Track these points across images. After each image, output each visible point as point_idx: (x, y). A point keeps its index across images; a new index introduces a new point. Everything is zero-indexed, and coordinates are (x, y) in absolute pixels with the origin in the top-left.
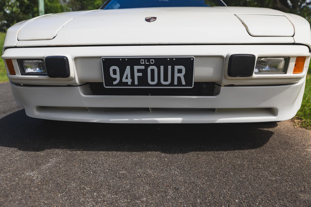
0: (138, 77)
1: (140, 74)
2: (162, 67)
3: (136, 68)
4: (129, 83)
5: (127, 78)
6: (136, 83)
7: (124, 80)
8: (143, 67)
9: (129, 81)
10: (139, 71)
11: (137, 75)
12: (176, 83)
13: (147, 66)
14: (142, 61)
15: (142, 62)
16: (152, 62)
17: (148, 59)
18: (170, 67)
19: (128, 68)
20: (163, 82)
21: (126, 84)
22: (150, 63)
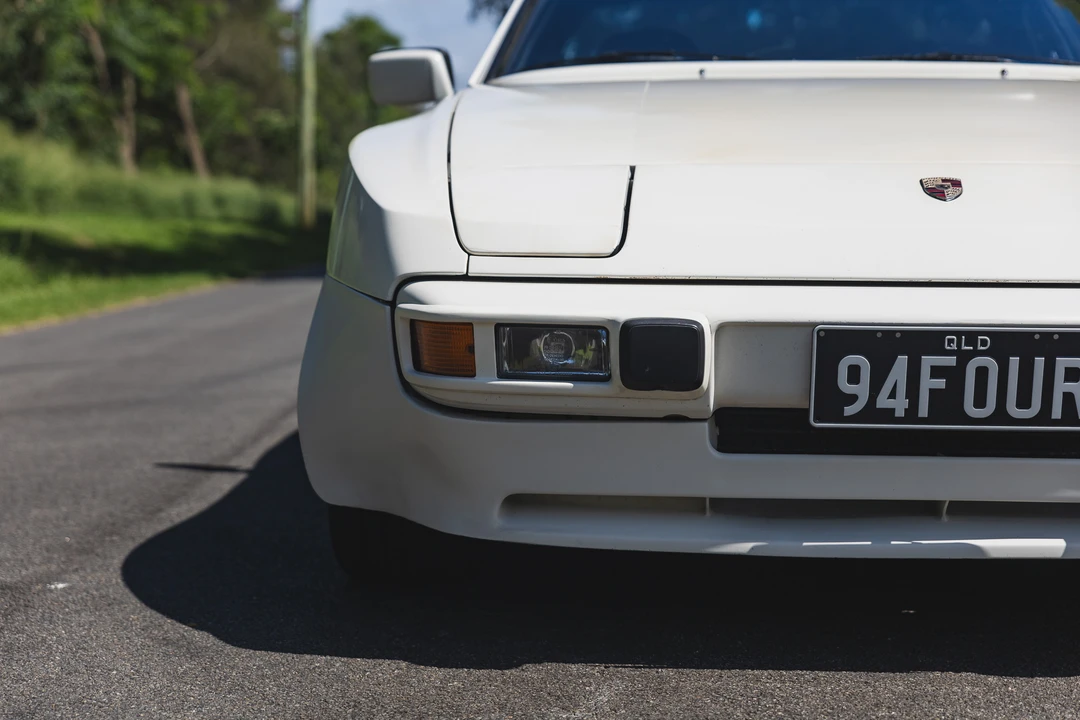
0: (932, 391)
1: (941, 383)
2: (1014, 361)
3: (928, 361)
4: (900, 413)
5: (893, 395)
6: (923, 411)
7: (883, 402)
8: (951, 361)
9: (900, 405)
10: (936, 372)
11: (927, 383)
12: (1057, 412)
13: (964, 358)
14: (951, 341)
15: (949, 345)
16: (982, 345)
17: (970, 335)
18: (1040, 361)
19: (902, 361)
20: (1013, 410)
21: (888, 415)
22: (975, 346)
